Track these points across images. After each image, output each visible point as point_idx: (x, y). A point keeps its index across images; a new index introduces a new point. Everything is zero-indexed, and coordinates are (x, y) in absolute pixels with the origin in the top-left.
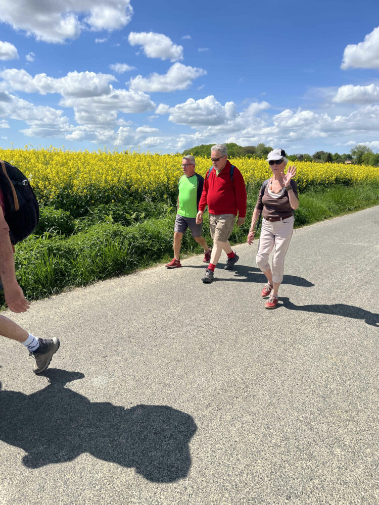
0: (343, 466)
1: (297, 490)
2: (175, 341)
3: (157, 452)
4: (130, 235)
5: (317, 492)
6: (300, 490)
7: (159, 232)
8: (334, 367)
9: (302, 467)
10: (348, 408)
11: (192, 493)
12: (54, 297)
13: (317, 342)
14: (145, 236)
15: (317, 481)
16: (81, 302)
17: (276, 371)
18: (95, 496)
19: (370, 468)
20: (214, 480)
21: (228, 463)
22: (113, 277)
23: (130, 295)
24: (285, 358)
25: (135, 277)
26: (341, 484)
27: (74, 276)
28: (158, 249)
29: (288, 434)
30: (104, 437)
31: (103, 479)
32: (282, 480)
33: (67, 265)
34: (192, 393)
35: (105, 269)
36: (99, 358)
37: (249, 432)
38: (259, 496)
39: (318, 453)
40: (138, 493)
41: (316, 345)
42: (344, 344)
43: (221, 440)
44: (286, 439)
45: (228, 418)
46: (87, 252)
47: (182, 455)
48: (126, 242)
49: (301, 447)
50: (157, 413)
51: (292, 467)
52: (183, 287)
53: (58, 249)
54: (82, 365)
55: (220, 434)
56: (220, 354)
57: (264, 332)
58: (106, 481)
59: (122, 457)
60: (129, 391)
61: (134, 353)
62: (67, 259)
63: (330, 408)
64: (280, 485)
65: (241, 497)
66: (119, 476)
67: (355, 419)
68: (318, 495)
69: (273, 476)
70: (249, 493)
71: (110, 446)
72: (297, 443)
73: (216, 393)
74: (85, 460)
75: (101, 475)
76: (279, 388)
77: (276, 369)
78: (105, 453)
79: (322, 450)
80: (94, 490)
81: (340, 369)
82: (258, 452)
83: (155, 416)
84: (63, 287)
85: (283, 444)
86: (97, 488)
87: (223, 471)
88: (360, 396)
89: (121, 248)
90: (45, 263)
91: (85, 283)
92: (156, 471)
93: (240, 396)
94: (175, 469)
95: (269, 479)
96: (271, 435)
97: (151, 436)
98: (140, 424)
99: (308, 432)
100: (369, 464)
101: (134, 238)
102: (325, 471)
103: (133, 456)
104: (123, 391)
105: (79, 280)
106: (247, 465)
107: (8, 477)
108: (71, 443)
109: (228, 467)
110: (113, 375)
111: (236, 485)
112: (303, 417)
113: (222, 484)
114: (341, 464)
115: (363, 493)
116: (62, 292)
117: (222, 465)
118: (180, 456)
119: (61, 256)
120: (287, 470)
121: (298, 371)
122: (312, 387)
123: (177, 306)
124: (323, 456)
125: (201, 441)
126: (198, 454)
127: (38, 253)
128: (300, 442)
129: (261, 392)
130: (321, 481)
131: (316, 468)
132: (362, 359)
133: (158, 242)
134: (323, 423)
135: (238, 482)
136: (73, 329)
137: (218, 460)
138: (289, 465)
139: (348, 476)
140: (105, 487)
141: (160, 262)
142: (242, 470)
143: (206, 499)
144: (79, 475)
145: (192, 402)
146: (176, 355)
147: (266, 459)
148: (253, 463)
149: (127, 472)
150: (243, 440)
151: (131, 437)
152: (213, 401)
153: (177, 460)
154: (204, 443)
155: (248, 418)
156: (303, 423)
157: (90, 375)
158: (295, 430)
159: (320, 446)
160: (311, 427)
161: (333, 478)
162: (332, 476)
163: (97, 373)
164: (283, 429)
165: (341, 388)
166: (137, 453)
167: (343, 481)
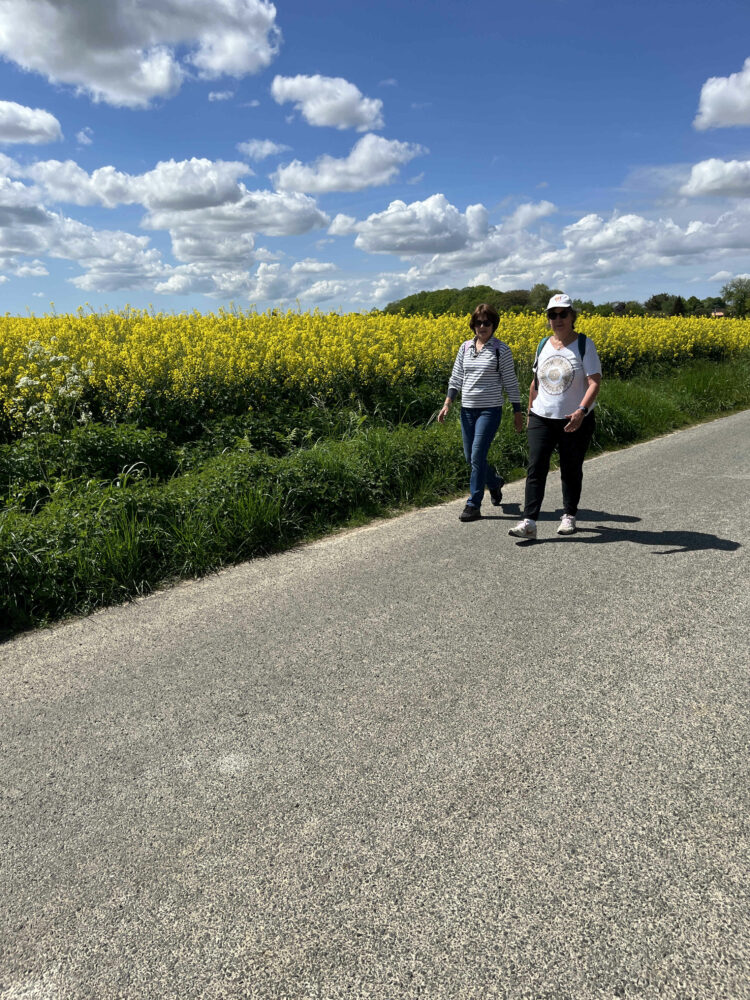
0: (729, 926)
1: (636, 976)
2: (381, 680)
3: (351, 904)
4: (286, 473)
5: (678, 979)
6: (643, 976)
7: (343, 467)
8: (705, 725)
9: (646, 930)
10: (735, 808)
11: (423, 984)
12: (141, 599)
13: (668, 675)
14: (315, 475)
15: (676, 958)
16: (193, 608)
17: (586, 736)
18: (230, 993)
20: (468, 958)
21: (494, 923)
22: (255, 557)
23: (288, 591)
24: (603, 711)
25: (296, 556)
26: (726, 963)
27: (178, 556)
28: (342, 500)
29: (614, 864)
30: (245, 873)
31: (246, 958)
32: (606, 956)
33: (164, 536)
34: (418, 784)
35: (239, 541)
36: (231, 716)
37: (536, 861)
38: (559, 989)
39: (678, 901)
40: (316, 986)
41: (666, 682)
42: (724, 680)
43: (479, 877)
44: (611, 874)
45: (492, 833)
46: (202, 510)
47: (402, 909)
48: (278, 486)
49: (642, 889)
50: (349, 824)
51: (625, 930)
52: (392, 574)
53: (147, 506)
54: (198, 733)
55: (478, 865)
56: (473, 706)
57: (558, 660)
58: (252, 961)
59: (281, 914)
60: (291, 782)
61: (301, 706)
62: (165, 525)
63: (698, 809)
64: (601, 966)
65: (524, 992)
66: (277, 953)
68: (679, 986)
69: (587, 949)
70: (538, 983)
71: (258, 891)
72: (633, 881)
73: (465, 783)
74: (210, 920)
75: (241, 950)
76: (593, 771)
77: (586, 731)
78: (247, 905)
79: (686, 894)
80: (229, 981)
81: (718, 730)
82: (555, 900)
83: (345, 830)
84: (159, 579)
85: (606, 883)
86: (234, 976)
87: (486, 940)
89: (268, 500)
90: (121, 533)
91: (200, 571)
93: (514, 788)
94: (388, 936)
95: (579, 954)
96: (580, 866)
97: (340, 872)
98: (315, 849)
99: (656, 858)
101: (293, 478)
102: (693, 937)
103: (304, 912)
104: (279, 781)
105: (188, 564)
106: (534, 928)
107: (59, 957)
108: (182, 887)
109: (495, 933)
110: (260, 751)
111: (513, 967)
112: (644, 829)
113: (483, 965)
114: (724, 922)
116: (157, 589)
117: (483, 928)
118: (398, 910)
119: (152, 519)
120: (614, 936)
121: (630, 735)
122: (659, 768)
123: (382, 612)
124: (687, 905)
125: (438, 880)
126: (433, 906)
127: (107, 514)
128: (641, 879)
129: (556, 780)
130: (686, 957)
131: (673, 930)
133: (342, 485)
134: (686, 840)
135: (516, 962)
136: (179, 662)
137: (475, 917)
138: (619, 926)
139: (741, 946)
140: (249, 974)
141: (346, 526)
142: (524, 939)
143: (452, 996)
144: (198, 951)
145: (418, 802)
146: (382, 708)
147: (572, 915)
148: (547, 924)
149: (292, 944)
150: (524, 877)
151: (298, 873)
152: (460, 798)
153: (393, 919)
154: (446, 883)
155: (532, 832)
156: (645, 841)
157: (215, 751)
158: (629, 855)
159: (682, 886)
160: (662, 849)
161: (709, 951)
162: (708, 946)
163: (229, 747)
164: (605, 853)
165: (720, 768)
166: (311, 905)
167: (731, 956)
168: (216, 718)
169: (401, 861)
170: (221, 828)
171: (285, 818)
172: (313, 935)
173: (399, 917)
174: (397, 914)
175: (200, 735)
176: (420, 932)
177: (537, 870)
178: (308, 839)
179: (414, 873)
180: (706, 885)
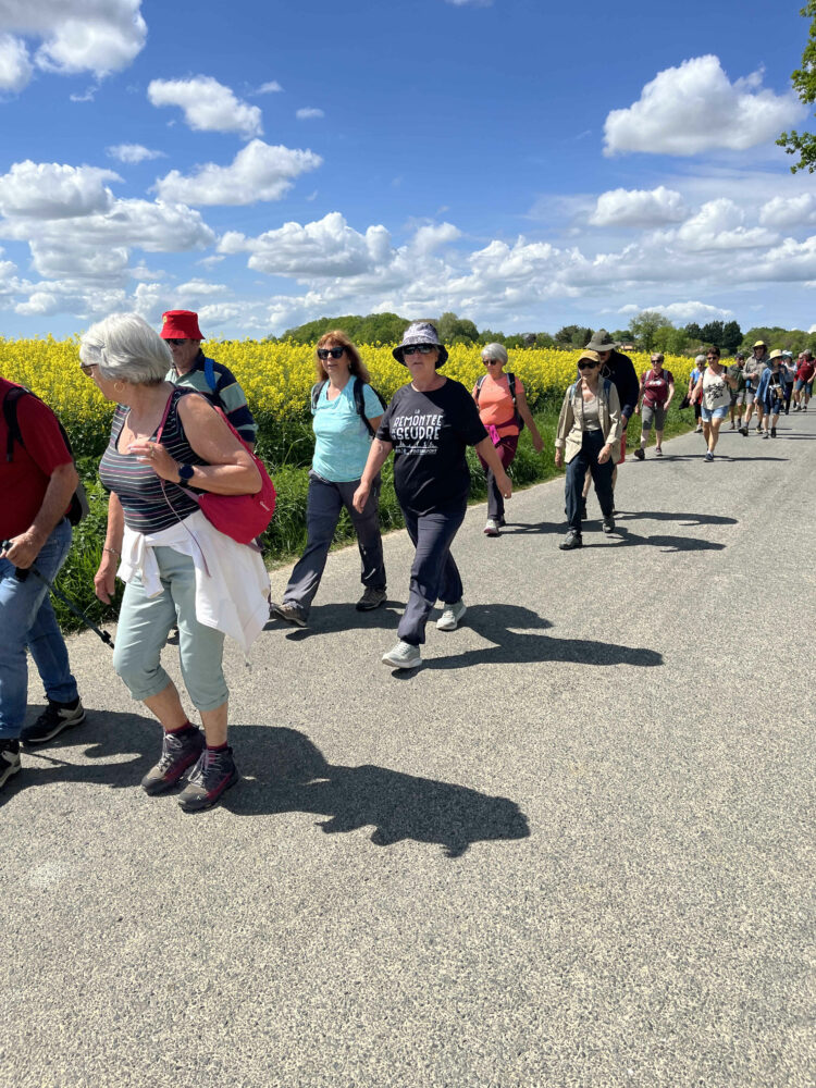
3: (172, 1032)
5: (532, 1080)
6: (495, 1080)
8: (580, 787)
9: (501, 1025)
10: (604, 877)
13: (548, 735)
15: (531, 1055)
17: (457, 809)
19: (648, 1012)
20: (302, 1080)
21: (336, 1036)
26: (584, 1055)
29: (474, 952)
30: (48, 1007)
32: (457, 1062)
34: (266, 879)
35: (85, 605)
36: (52, 816)
37: (390, 957)
39: (538, 988)
41: (545, 742)
42: (604, 736)
43: (325, 983)
44: (470, 963)
45: (345, 929)
47: (232, 1032)
49: (501, 978)
50: (180, 936)
51: (479, 1028)
55: (324, 970)
59: (88, 1053)
60: (116, 890)
61: (139, 798)
63: (566, 880)
64: (450, 1075)
67: (619, 900)
69: (436, 1055)
71: (62, 1027)
72: (492, 970)
73: (320, 874)
77: (457, 804)
78: (47, 1045)
79: (547, 979)
81: (593, 791)
82: (407, 1001)
83: (175, 944)
85: (463, 975)
87: (325, 1057)
88: (631, 848)
92: (167, 1077)
93: (373, 875)
94: (212, 1066)
95: (427, 1062)
96: (436, 959)
97: (163, 995)
98: (136, 970)
99: (519, 940)
100: (645, 1001)
102: (551, 1029)
103: (115, 1047)
104: (101, 891)
106: (379, 1037)
109: (336, 1047)
110: (83, 856)
112: (508, 908)
114: (585, 1008)
115: (630, 1071)
117: (322, 1044)
118: (227, 1034)
120: (467, 1037)
121: (503, 804)
122: (531, 839)
123: (246, 681)
124: (546, 992)
125: (278, 993)
126: (269, 1025)
128: (500, 967)
129: (420, 861)
130: (542, 1054)
131: (531, 1023)
132: (638, 764)
134: (551, 917)
135: (356, 1079)
137: (316, 1031)
138: (473, 1024)
139: (601, 1034)
142: (368, 1051)
145: (264, 901)
147: (422, 1017)
148: (394, 1030)
150: (375, 979)
151: (113, 1001)
152: (312, 892)
153: (220, 1045)
154: (286, 996)
155: (389, 925)
156: (508, 921)
157: (26, 860)
158: (490, 939)
159: (542, 971)
160: (525, 929)
161: (567, 1043)
162: (566, 1038)
163: (44, 855)
164: (465, 940)
165: (592, 833)
166: (125, 1038)
167: (589, 1047)
168: (33, 819)
169: (237, 975)
170: (24, 954)
171: (104, 937)
172: (123, 1074)
173: (228, 1042)
174: (226, 1039)
175: (10, 843)
176: (250, 1057)
177: (390, 968)
178: (129, 959)
179: (250, 987)
180: (568, 967)
